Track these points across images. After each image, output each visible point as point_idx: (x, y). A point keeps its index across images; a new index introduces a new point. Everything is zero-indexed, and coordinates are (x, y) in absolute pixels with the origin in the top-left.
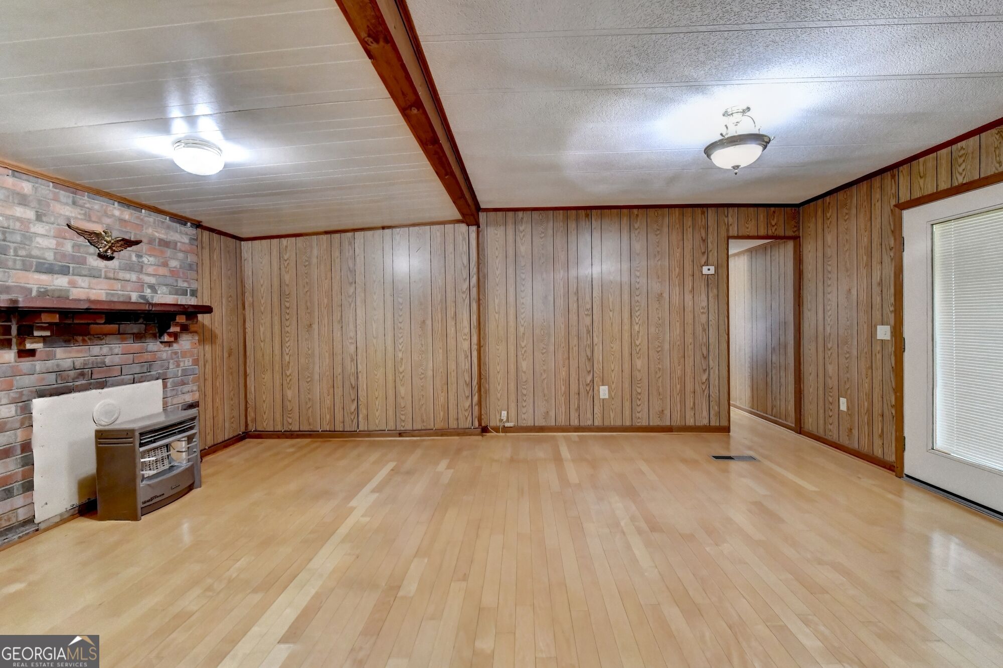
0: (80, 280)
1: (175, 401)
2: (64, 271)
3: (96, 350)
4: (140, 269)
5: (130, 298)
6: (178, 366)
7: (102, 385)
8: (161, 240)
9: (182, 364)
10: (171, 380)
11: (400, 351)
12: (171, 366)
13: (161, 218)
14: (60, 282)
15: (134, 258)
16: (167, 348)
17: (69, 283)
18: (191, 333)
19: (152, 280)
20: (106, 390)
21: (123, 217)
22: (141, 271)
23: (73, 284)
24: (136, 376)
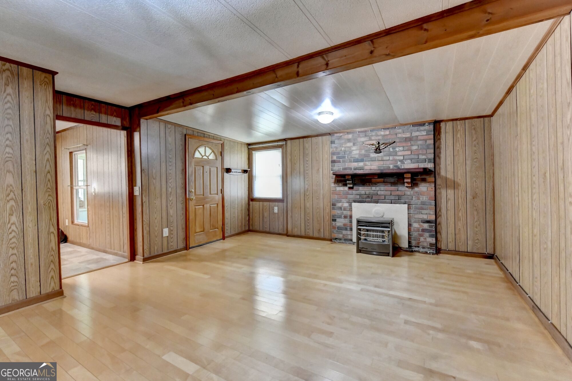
0: (367, 163)
1: (416, 216)
2: (362, 160)
3: (374, 188)
4: (395, 154)
5: (390, 167)
6: (419, 199)
7: (377, 202)
8: (406, 138)
9: (421, 199)
10: (413, 206)
12: (414, 199)
13: (406, 127)
14: (361, 164)
15: (391, 150)
16: (411, 190)
17: (364, 164)
18: (428, 182)
19: (402, 158)
20: (378, 204)
21: (386, 134)
22: (396, 155)
23: (366, 165)
24: (392, 200)
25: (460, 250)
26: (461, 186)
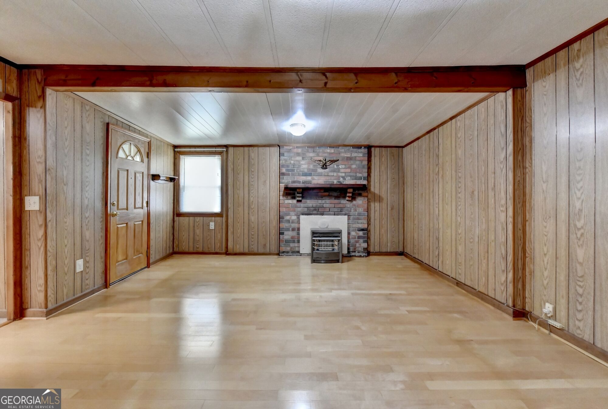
0: (316, 178)
1: (354, 226)
2: (310, 175)
3: (320, 201)
4: (338, 170)
5: (334, 182)
6: (355, 210)
7: (322, 214)
8: (347, 157)
9: (358, 210)
10: (352, 217)
11: (459, 216)
12: (352, 211)
13: (348, 148)
14: (309, 178)
15: (335, 167)
16: (350, 203)
17: (311, 178)
18: (363, 196)
19: (343, 175)
20: (323, 216)
21: (331, 152)
22: (339, 172)
23: (314, 179)
24: (335, 212)
25: (383, 251)
26: (384, 199)
